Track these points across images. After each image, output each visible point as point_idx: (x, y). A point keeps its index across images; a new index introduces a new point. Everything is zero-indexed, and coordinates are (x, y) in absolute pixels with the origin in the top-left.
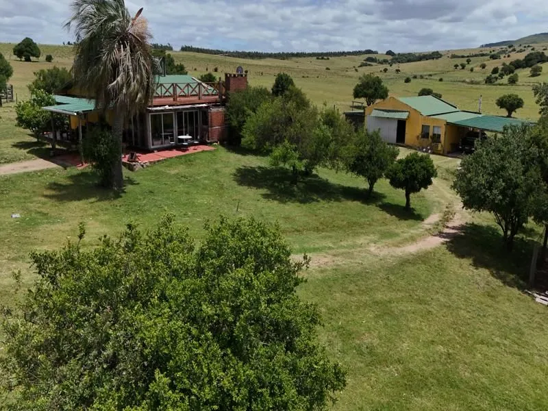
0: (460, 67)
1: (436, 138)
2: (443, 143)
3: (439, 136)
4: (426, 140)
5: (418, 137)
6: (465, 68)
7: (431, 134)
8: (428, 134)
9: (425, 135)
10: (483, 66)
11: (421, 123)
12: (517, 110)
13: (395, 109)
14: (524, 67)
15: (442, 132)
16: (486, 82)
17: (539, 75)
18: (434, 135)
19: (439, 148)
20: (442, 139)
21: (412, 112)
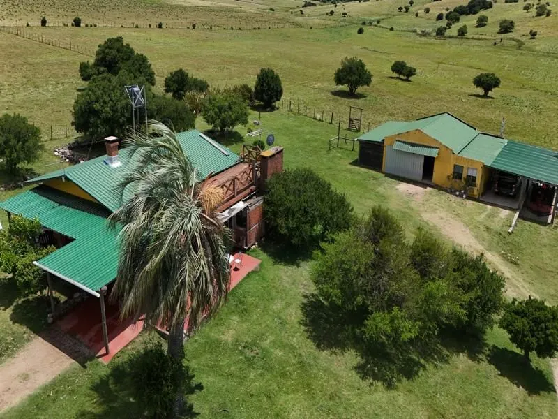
0: (404, 10)
1: (471, 180)
2: (478, 186)
3: (474, 179)
4: (458, 181)
5: (448, 177)
6: (410, 10)
7: (464, 176)
8: (462, 174)
9: (457, 174)
10: (427, 11)
11: (453, 162)
12: (493, 90)
13: (422, 143)
14: (467, 14)
15: (478, 174)
16: (437, 34)
17: (485, 25)
18: (468, 176)
19: (476, 192)
20: (478, 182)
21: (443, 149)
